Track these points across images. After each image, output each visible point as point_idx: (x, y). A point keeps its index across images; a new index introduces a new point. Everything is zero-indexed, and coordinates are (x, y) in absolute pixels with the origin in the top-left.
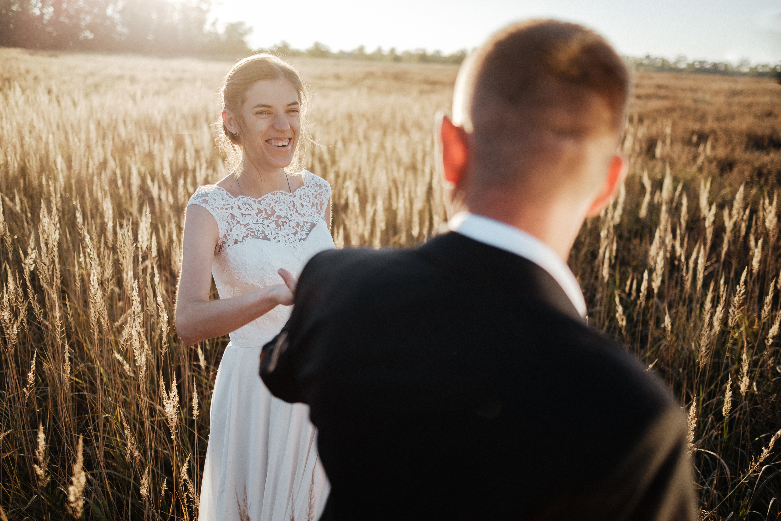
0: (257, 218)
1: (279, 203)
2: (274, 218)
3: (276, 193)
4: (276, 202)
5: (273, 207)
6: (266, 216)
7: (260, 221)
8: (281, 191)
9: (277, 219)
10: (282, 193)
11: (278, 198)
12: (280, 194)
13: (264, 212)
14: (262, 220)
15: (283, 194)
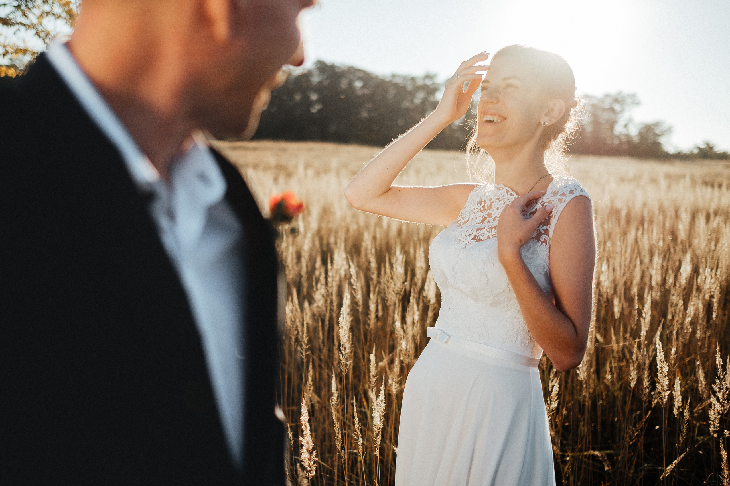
0: (476, 207)
1: (500, 201)
2: (485, 214)
3: (501, 189)
4: (498, 199)
5: (493, 202)
6: (482, 209)
7: (475, 211)
8: (508, 189)
9: (486, 216)
10: (508, 192)
11: (502, 195)
12: (506, 191)
13: (483, 203)
14: (478, 210)
15: (509, 194)
